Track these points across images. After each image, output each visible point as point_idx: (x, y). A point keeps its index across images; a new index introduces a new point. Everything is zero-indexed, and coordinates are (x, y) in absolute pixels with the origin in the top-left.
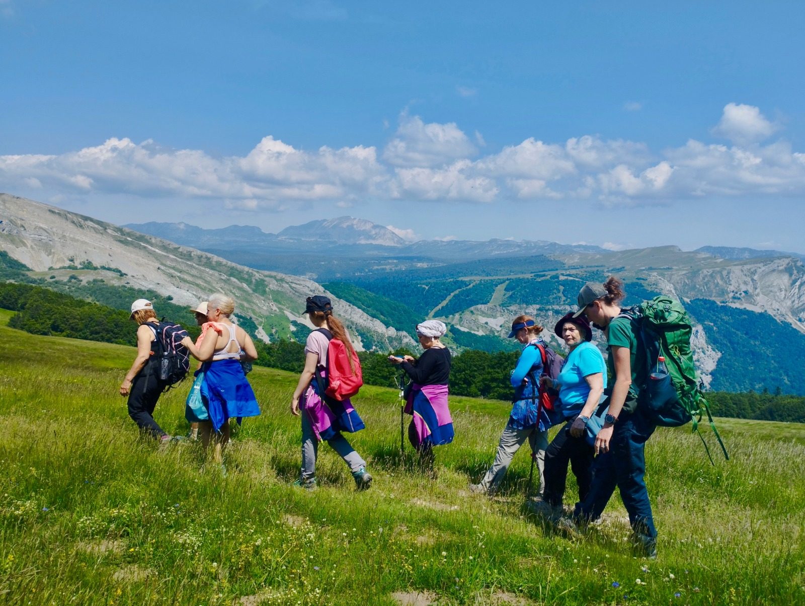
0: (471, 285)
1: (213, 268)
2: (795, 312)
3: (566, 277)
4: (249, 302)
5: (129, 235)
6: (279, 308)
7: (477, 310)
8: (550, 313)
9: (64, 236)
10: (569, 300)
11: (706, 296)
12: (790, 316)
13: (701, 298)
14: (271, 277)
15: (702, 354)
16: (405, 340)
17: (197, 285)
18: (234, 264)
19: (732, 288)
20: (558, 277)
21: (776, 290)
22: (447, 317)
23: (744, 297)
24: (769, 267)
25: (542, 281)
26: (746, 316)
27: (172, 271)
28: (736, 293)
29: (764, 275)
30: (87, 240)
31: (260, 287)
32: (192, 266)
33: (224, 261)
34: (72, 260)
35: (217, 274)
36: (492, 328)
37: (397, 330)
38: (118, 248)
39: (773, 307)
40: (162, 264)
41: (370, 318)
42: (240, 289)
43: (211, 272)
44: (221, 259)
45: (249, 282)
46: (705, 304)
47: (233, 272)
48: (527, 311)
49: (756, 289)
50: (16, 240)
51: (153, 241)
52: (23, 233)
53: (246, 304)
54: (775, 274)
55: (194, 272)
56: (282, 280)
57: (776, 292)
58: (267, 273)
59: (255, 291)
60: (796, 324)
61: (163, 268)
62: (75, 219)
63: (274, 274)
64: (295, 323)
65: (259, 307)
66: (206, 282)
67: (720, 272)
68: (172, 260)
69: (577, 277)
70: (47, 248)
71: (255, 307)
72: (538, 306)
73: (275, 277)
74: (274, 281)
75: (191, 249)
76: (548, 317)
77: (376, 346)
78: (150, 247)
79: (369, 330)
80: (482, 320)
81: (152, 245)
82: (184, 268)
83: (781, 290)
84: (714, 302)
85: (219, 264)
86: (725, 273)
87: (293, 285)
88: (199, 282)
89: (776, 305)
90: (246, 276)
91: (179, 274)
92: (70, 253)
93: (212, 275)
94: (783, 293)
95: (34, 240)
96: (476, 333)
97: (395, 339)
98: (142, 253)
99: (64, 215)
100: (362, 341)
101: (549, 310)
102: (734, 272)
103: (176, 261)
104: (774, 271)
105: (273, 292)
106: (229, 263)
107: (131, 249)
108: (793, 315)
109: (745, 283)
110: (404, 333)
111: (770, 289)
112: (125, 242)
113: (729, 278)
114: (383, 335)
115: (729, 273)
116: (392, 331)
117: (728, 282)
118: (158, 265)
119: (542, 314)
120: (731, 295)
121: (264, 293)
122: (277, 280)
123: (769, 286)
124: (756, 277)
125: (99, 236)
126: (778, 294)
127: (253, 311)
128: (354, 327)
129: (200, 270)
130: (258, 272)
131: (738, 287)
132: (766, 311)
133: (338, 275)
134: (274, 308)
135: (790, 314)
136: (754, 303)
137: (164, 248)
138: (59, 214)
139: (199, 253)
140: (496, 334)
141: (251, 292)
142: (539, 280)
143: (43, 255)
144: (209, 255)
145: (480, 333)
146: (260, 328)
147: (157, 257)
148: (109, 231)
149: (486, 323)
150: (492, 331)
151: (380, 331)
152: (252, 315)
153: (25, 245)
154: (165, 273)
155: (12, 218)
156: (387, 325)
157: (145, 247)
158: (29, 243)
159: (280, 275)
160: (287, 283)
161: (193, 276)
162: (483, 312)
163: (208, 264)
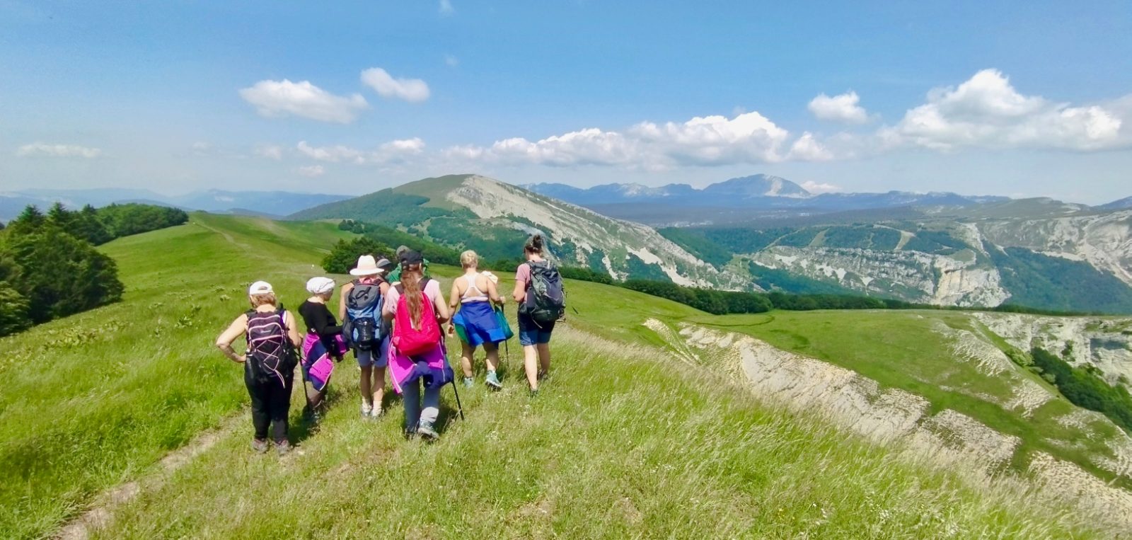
0: (796, 232)
1: (585, 217)
2: (1124, 261)
3: (879, 226)
4: (603, 239)
5: (539, 197)
6: (623, 244)
7: (776, 250)
8: (837, 254)
9: (502, 199)
10: (875, 245)
11: (1022, 244)
12: (1118, 266)
13: (1016, 246)
14: (621, 223)
15: (990, 295)
16: (709, 270)
17: (573, 228)
18: (599, 215)
19: (1054, 238)
20: (872, 226)
21: (1107, 240)
22: (750, 254)
23: (1064, 247)
24: (1104, 219)
25: (858, 229)
26: (1058, 264)
27: (559, 219)
28: (1057, 242)
29: (1096, 227)
30: (514, 201)
31: (613, 231)
32: (572, 216)
33: (593, 213)
34: (503, 213)
35: (587, 221)
36: (784, 263)
37: (705, 262)
38: (530, 206)
39: (1097, 256)
40: (554, 215)
41: (686, 252)
42: (601, 231)
43: (584, 220)
44: (591, 212)
45: (606, 227)
46: (1018, 252)
47: (598, 220)
48: (817, 252)
49: (1082, 238)
50: (476, 201)
51: (552, 200)
52: (481, 197)
53: (601, 241)
54: (1112, 225)
55: (573, 220)
56: (629, 226)
57: (1107, 243)
58: (619, 221)
59: (609, 232)
60: (1122, 273)
61: (554, 217)
62: (510, 188)
63: (624, 221)
64: (630, 254)
65: (609, 243)
66: (579, 226)
67: (1046, 223)
68: (562, 212)
69: (890, 226)
70: (492, 205)
71: (607, 243)
72: (827, 249)
73: (624, 224)
74: (623, 227)
75: (574, 205)
76: (834, 257)
77: (687, 272)
78: (549, 204)
79: (684, 261)
80: (778, 257)
81: (551, 203)
82: (568, 217)
83: (1114, 240)
84: (1029, 250)
85: (590, 214)
86: (1050, 224)
87: (636, 229)
88: (575, 226)
89: (1101, 254)
90: (605, 223)
91: (563, 221)
92: (503, 208)
93: (584, 222)
94: (1116, 244)
95: (486, 201)
96: (770, 267)
97: (702, 268)
98: (543, 208)
99: (503, 186)
100: (677, 268)
101: (836, 251)
102: (1060, 223)
103: (564, 213)
104: (1111, 222)
105: (621, 233)
106: (596, 214)
107: (538, 206)
108: (1121, 265)
109: (1070, 234)
110: (709, 264)
111: (1101, 239)
112: (535, 202)
113: (1053, 229)
114: (694, 265)
115: (1055, 224)
116: (701, 263)
117: (1050, 231)
118: (551, 215)
119: (830, 254)
120: (1051, 244)
121: (615, 234)
122: (625, 226)
123: (1100, 237)
124: (1085, 228)
125: (521, 198)
126: (1109, 244)
127: (605, 246)
128: (673, 259)
129: (578, 219)
130: (614, 220)
131: (1061, 237)
132: (1086, 260)
133: (731, 222)
134: (620, 244)
135: (1118, 264)
136: (1075, 253)
137: (558, 205)
138: (502, 186)
139: (579, 207)
140: (786, 268)
141: (606, 232)
142: (855, 227)
143: (490, 209)
144: (585, 209)
145: (773, 267)
146: (607, 256)
147: (551, 210)
148: (527, 195)
149: (781, 260)
150: (784, 266)
151: (692, 262)
152: (604, 248)
153: (481, 204)
154: (554, 220)
155: (477, 189)
156: (698, 258)
157: (546, 205)
158: (483, 203)
159: (628, 222)
160: (632, 227)
161: (571, 222)
162: (780, 251)
163: (583, 215)
